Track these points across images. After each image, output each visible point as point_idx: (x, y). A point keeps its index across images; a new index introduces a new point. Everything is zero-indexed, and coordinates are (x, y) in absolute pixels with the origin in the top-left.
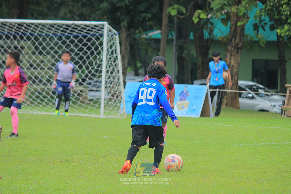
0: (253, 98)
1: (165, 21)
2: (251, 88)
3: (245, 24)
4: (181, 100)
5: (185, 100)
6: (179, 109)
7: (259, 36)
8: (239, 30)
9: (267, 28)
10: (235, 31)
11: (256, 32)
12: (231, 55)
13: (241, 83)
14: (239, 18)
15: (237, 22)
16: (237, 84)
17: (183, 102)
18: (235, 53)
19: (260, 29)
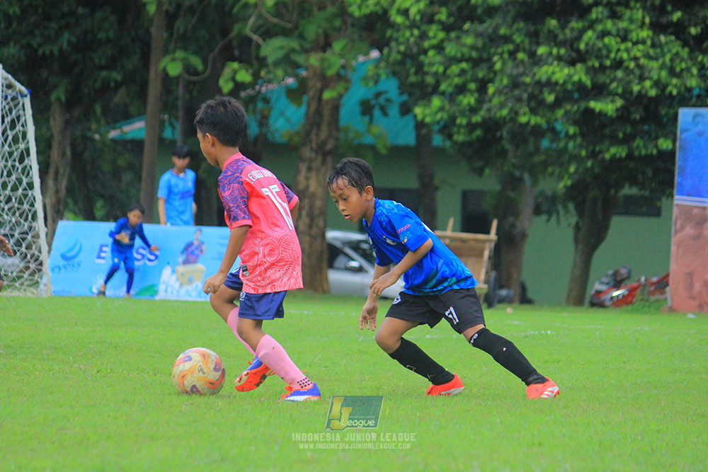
0: (360, 270)
1: (154, 89)
2: (356, 246)
3: (340, 96)
4: (186, 262)
5: (195, 262)
6: (181, 285)
7: (375, 130)
8: (326, 111)
9: (394, 111)
10: (319, 112)
11: (367, 119)
12: (309, 169)
13: (333, 235)
14: (326, 82)
15: (321, 91)
16: (323, 236)
17: (190, 267)
18: (318, 163)
19: (377, 113)
